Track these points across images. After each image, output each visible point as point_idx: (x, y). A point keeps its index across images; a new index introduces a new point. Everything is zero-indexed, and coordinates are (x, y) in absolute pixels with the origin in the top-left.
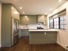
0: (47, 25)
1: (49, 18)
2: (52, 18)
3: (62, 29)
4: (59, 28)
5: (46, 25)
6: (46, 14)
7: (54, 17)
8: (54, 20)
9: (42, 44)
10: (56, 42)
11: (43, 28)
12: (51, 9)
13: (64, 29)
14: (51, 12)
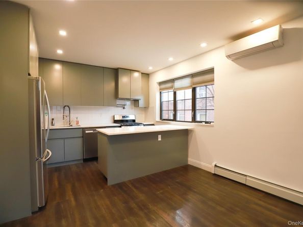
0: (150, 109)
1: (160, 84)
2: (171, 87)
3: (201, 122)
4: (194, 119)
5: (146, 108)
6: (150, 69)
7: (178, 84)
8: (178, 93)
9: (153, 175)
10: (187, 161)
11: (134, 121)
12: (171, 59)
13: (206, 122)
14: (170, 67)
